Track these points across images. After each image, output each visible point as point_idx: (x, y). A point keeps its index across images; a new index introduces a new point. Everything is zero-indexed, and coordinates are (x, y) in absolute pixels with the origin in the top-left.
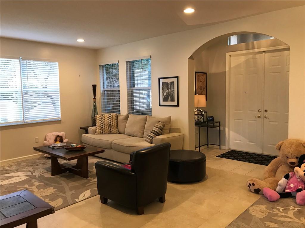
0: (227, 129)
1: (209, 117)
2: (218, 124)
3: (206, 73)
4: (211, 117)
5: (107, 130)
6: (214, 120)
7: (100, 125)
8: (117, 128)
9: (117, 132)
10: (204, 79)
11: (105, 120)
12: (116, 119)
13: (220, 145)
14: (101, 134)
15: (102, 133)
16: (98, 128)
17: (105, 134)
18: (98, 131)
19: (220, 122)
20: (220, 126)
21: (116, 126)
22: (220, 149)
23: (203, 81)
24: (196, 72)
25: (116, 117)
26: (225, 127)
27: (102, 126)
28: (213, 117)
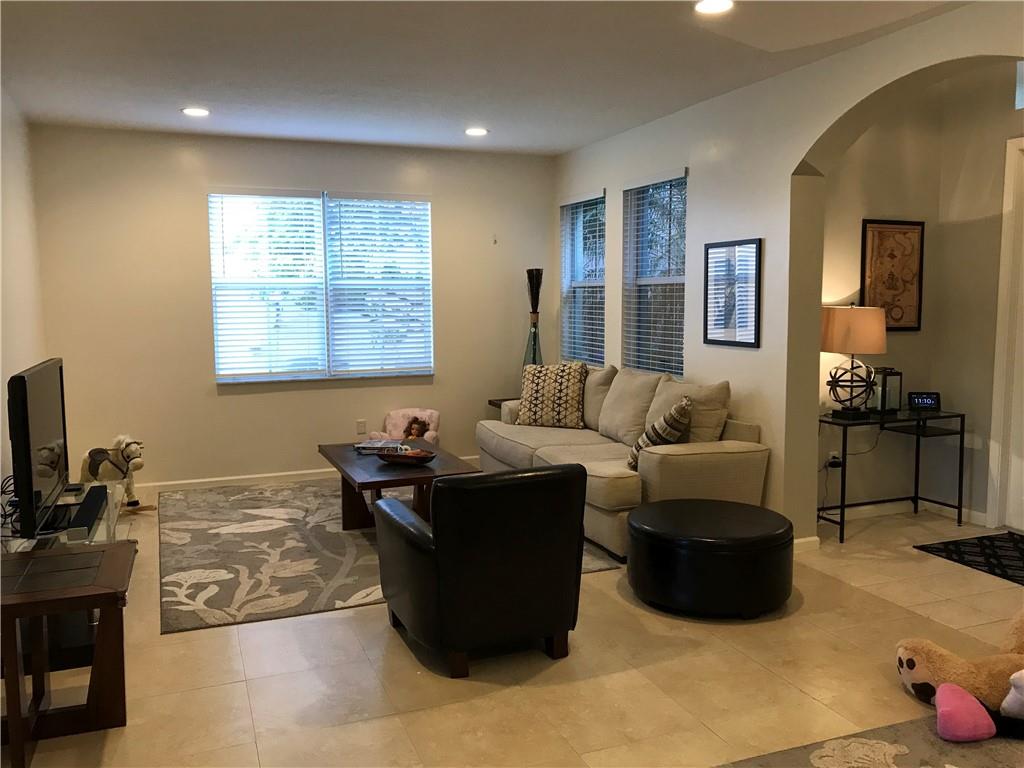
0: (995, 449)
1: (920, 395)
2: (955, 424)
3: (921, 224)
4: (929, 395)
5: (548, 414)
6: (939, 407)
7: (531, 396)
8: (578, 409)
9: (578, 424)
10: (909, 249)
11: (548, 381)
12: (580, 381)
13: (959, 508)
14: (530, 424)
15: (534, 423)
16: (525, 407)
17: (542, 425)
18: (524, 414)
19: (962, 417)
20: (962, 433)
21: (579, 403)
22: (960, 521)
23: (903, 255)
24: (865, 222)
25: (581, 374)
26: (989, 438)
27: (535, 400)
28: (936, 397)
